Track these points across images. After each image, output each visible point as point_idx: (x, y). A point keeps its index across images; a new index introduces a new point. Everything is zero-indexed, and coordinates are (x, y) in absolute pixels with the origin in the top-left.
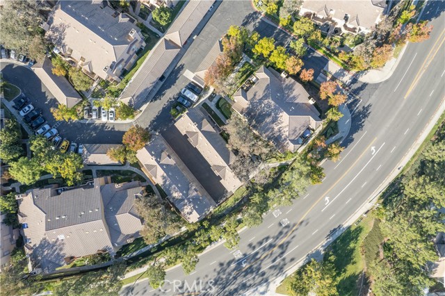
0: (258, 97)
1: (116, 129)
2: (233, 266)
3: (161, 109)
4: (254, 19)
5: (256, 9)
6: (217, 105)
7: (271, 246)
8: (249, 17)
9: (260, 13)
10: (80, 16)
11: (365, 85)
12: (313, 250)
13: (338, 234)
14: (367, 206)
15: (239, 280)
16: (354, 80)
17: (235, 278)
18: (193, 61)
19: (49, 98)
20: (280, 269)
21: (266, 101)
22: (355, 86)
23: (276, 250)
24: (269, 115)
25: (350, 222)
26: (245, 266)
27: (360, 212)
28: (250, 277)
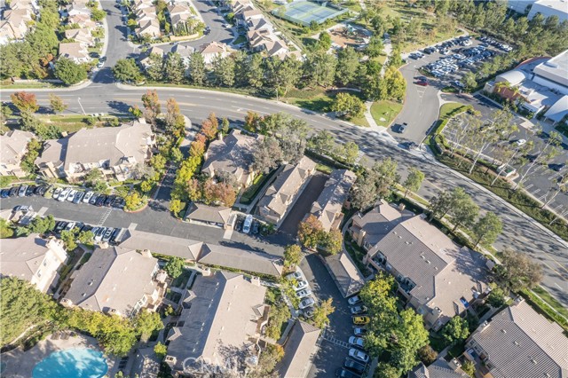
0: (232, 163)
1: (313, 277)
2: (371, 154)
3: (272, 245)
4: (156, 204)
5: (146, 206)
6: (248, 203)
7: (340, 138)
8: (156, 209)
9: (149, 202)
10: (204, 332)
11: (193, 124)
12: (328, 119)
13: (308, 111)
14: (280, 103)
15: (378, 147)
16: (192, 130)
17: (379, 150)
18: (213, 237)
19: (317, 371)
20: (354, 130)
21: (233, 156)
22: (197, 129)
23: (341, 135)
24: (243, 152)
25: (296, 108)
26: (366, 147)
27: (286, 105)
28: (372, 143)
